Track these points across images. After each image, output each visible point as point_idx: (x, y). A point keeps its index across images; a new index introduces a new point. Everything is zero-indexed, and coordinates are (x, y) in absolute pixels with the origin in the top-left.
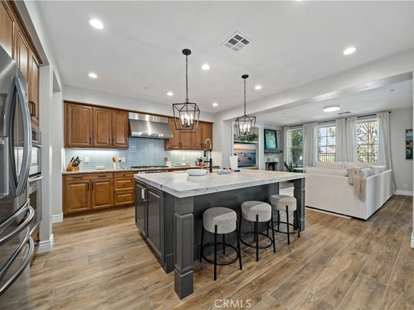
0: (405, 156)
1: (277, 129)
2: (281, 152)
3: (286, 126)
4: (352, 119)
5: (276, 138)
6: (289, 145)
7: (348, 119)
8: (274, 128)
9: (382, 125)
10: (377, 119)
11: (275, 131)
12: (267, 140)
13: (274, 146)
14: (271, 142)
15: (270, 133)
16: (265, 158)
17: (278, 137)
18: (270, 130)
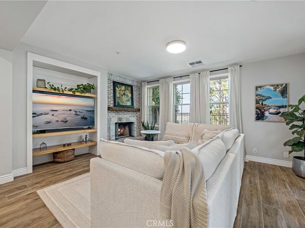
0: (254, 116)
1: (134, 84)
2: (139, 110)
3: (144, 81)
4: (205, 73)
5: (132, 94)
6: (147, 102)
7: (201, 73)
8: (129, 83)
9: (233, 81)
10: (229, 74)
11: (132, 87)
12: (118, 95)
13: (129, 104)
14: (124, 98)
15: (123, 88)
16: (115, 118)
17: (135, 93)
18: (123, 84)
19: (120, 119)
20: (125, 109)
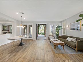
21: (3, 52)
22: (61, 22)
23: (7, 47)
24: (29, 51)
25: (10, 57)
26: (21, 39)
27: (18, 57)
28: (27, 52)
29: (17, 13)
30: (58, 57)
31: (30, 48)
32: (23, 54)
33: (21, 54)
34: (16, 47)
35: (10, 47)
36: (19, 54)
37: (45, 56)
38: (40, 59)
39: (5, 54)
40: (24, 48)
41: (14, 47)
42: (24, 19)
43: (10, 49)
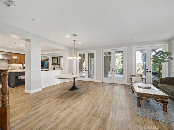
1: (58, 57)
2: (59, 64)
8: (57, 57)
11: (57, 58)
12: (54, 60)
13: (57, 63)
14: (55, 61)
15: (55, 59)
16: (53, 66)
17: (58, 60)
18: (55, 58)
19: (54, 67)
20: (56, 64)
21: (51, 95)
22: (169, 41)
23: (56, 89)
24: (83, 100)
25: (57, 103)
26: (74, 79)
27: (67, 106)
28: (80, 101)
29: (68, 36)
30: (138, 124)
31: (87, 96)
32: (74, 102)
33: (72, 102)
34: (67, 90)
35: (59, 90)
36: (68, 102)
37: (109, 115)
38: (99, 117)
39: (52, 98)
40: (77, 94)
41: (64, 91)
42: (80, 43)
43: (58, 92)
